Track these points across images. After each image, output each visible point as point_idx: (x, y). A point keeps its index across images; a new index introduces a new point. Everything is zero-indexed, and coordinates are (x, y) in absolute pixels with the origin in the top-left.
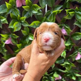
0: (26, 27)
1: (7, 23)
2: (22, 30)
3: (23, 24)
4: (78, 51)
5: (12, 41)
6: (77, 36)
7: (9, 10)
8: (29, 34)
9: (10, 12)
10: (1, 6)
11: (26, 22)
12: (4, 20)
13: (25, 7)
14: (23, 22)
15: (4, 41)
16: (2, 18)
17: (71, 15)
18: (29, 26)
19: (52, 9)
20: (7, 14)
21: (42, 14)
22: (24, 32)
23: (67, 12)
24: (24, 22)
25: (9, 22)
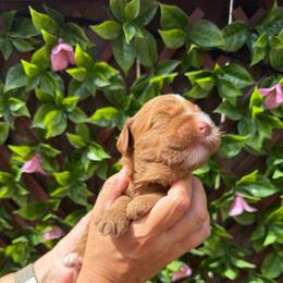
0: (81, 124)
1: (26, 113)
2: (68, 135)
3: (71, 117)
5: (41, 165)
7: (33, 79)
8: (88, 144)
9: (34, 86)
10: (12, 68)
11: (79, 109)
12: (19, 106)
13: (75, 70)
14: (70, 110)
15: (20, 166)
16: (14, 103)
17: (203, 86)
18: (89, 120)
19: (153, 71)
20: (28, 90)
21: (122, 88)
22: (73, 138)
23: (190, 78)
24: (75, 111)
25: (32, 113)
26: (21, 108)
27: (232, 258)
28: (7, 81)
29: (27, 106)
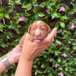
0: (36, 7)
4: (72, 22)
6: (72, 12)
18: (39, 6)
29: (21, 1)
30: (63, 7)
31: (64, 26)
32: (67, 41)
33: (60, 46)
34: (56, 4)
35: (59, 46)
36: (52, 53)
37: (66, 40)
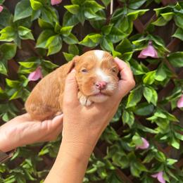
0: (72, 45)
1: (32, 38)
7: (35, 12)
9: (37, 17)
10: (19, 3)
12: (26, 32)
13: (71, 6)
14: (65, 35)
15: (27, 75)
16: (22, 30)
20: (32, 20)
21: (105, 19)
25: (36, 37)
26: (28, 34)
27: (176, 134)
28: (16, 13)
29: (32, 32)
30: (152, 45)
31: (156, 98)
32: (169, 139)
33: (144, 152)
34: (129, 37)
35: (142, 154)
36: (122, 168)
37: (165, 138)
